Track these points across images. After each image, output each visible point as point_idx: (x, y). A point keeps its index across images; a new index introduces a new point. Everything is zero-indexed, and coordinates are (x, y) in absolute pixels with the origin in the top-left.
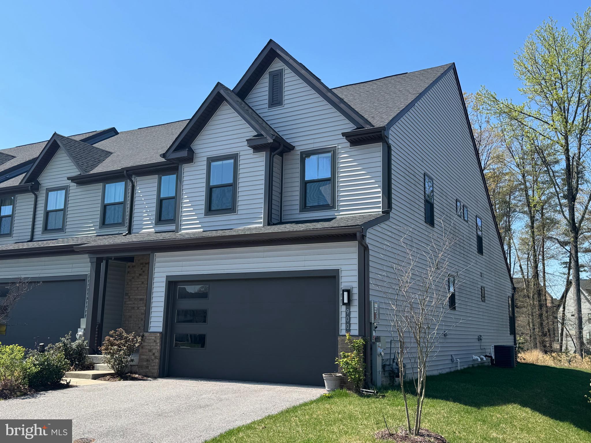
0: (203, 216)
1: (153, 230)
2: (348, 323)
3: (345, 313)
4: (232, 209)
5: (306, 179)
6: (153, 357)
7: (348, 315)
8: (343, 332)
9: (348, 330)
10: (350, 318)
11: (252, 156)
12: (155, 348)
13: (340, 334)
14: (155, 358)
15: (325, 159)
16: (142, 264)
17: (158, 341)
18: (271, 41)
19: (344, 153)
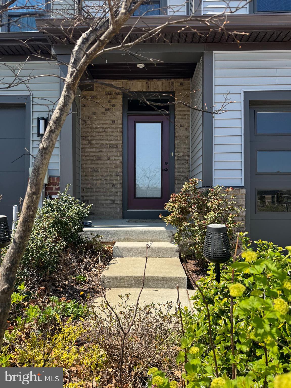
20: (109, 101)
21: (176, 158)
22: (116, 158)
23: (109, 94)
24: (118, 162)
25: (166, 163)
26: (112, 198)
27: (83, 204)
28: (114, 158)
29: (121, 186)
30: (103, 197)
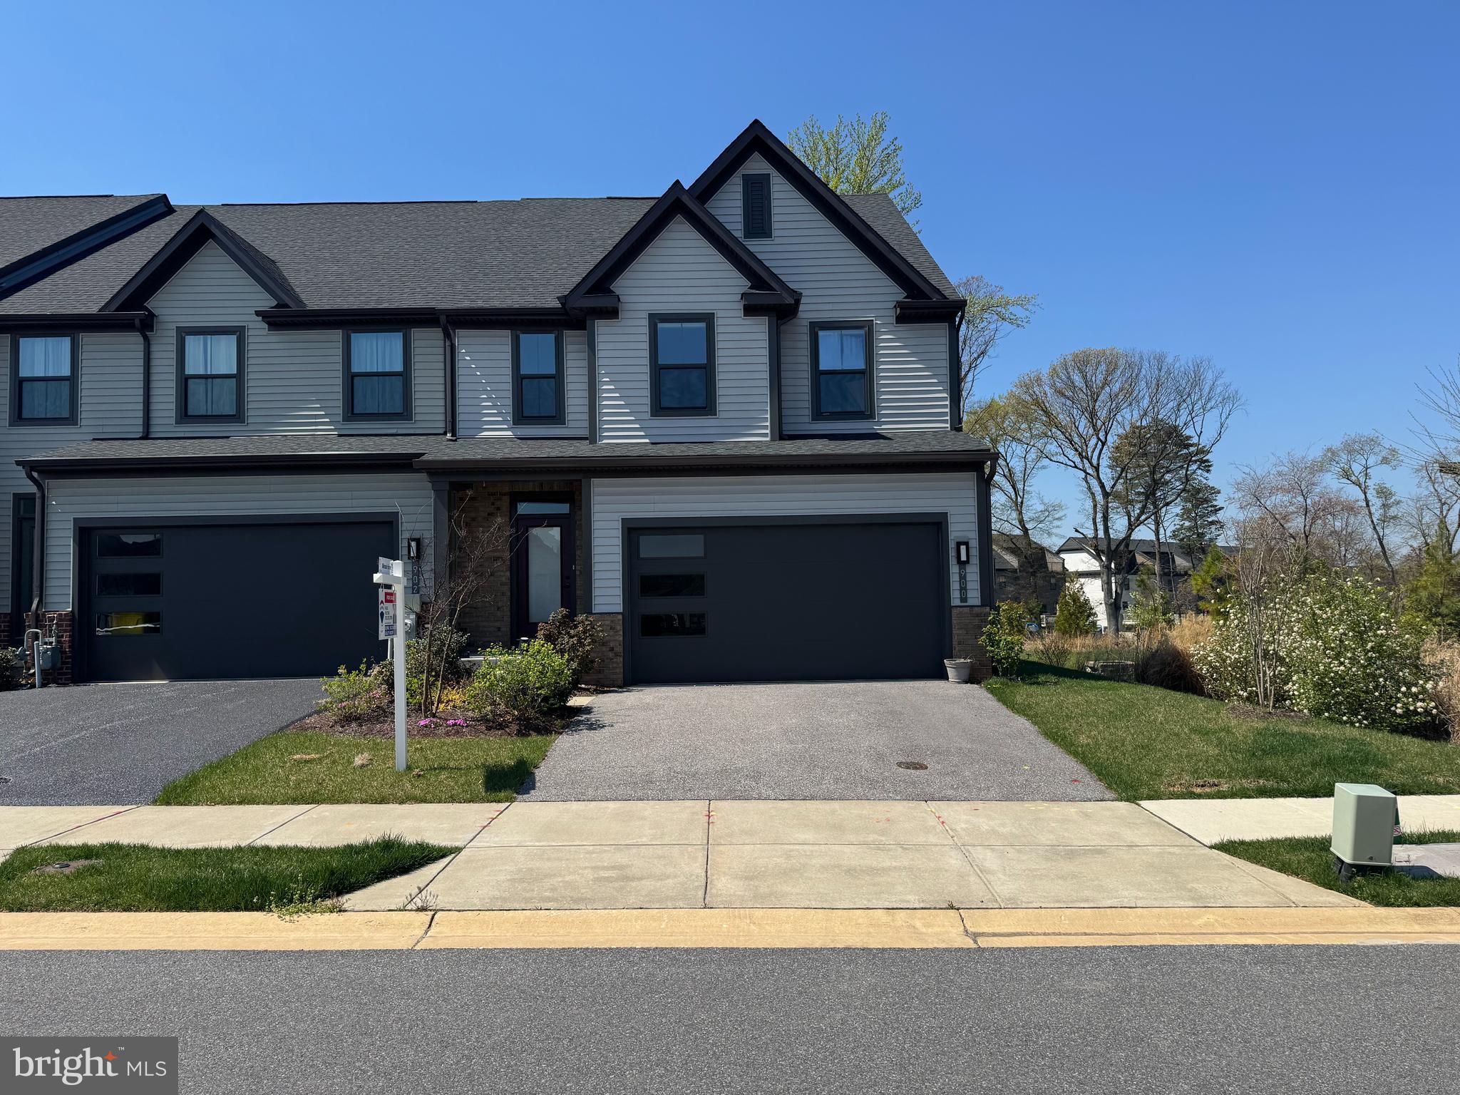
0: (648, 416)
1: (510, 433)
2: (963, 589)
3: (958, 575)
4: (707, 407)
5: (821, 368)
6: (611, 654)
7: (963, 578)
8: (956, 601)
9: (964, 599)
10: (966, 581)
11: (740, 321)
12: (612, 638)
13: (952, 605)
14: (616, 655)
15: (854, 339)
16: (493, 494)
17: (620, 627)
18: (756, 122)
19: (885, 333)
20: (493, 504)
21: (578, 573)
22: (502, 574)
23: (492, 495)
24: (503, 579)
25: (568, 578)
26: (498, 624)
27: (460, 634)
28: (499, 573)
29: (508, 609)
30: (484, 624)
